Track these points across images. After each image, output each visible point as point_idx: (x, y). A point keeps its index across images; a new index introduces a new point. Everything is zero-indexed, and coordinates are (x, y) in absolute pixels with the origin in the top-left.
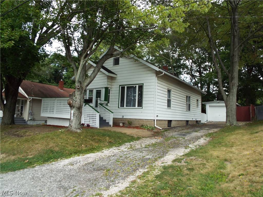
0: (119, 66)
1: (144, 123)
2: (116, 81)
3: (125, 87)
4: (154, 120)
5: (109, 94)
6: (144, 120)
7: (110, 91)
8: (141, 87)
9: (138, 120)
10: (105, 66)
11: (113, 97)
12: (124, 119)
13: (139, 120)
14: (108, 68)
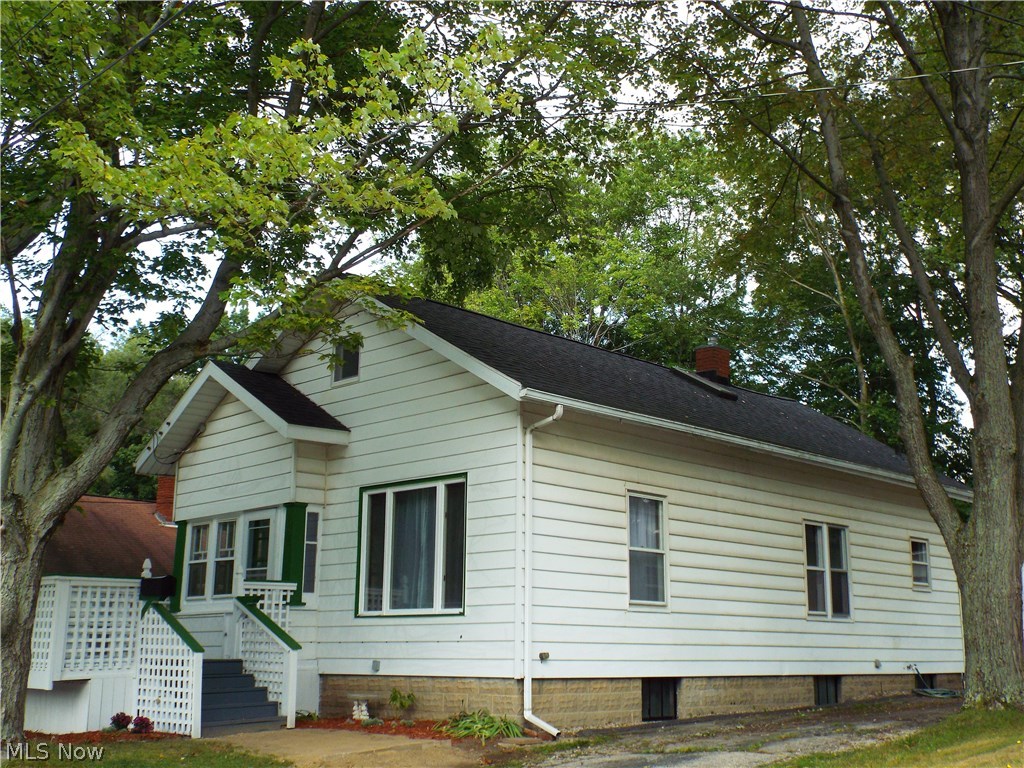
0: (358, 382)
1: (473, 698)
2: (346, 465)
3: (385, 494)
4: (521, 681)
5: (313, 536)
6: (475, 684)
7: (320, 523)
8: (457, 494)
9: (444, 684)
10: (298, 388)
11: (334, 557)
12: (383, 683)
13: (451, 684)
14: (313, 398)
